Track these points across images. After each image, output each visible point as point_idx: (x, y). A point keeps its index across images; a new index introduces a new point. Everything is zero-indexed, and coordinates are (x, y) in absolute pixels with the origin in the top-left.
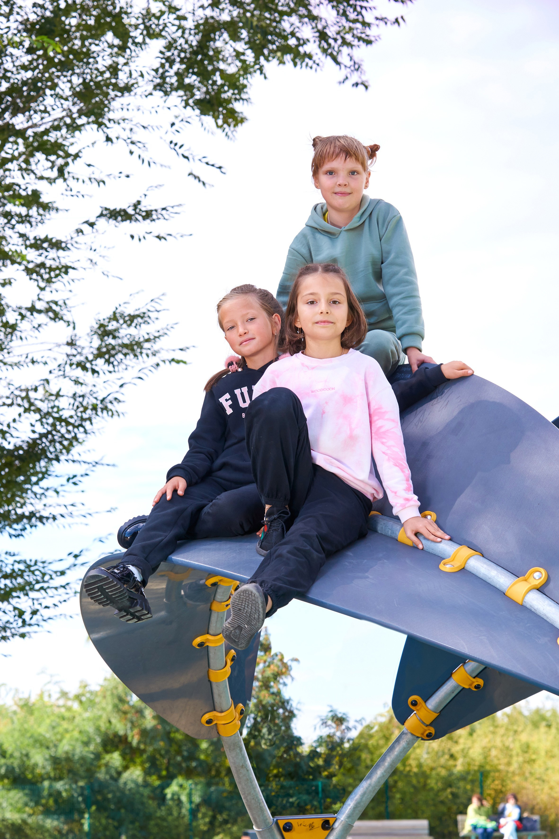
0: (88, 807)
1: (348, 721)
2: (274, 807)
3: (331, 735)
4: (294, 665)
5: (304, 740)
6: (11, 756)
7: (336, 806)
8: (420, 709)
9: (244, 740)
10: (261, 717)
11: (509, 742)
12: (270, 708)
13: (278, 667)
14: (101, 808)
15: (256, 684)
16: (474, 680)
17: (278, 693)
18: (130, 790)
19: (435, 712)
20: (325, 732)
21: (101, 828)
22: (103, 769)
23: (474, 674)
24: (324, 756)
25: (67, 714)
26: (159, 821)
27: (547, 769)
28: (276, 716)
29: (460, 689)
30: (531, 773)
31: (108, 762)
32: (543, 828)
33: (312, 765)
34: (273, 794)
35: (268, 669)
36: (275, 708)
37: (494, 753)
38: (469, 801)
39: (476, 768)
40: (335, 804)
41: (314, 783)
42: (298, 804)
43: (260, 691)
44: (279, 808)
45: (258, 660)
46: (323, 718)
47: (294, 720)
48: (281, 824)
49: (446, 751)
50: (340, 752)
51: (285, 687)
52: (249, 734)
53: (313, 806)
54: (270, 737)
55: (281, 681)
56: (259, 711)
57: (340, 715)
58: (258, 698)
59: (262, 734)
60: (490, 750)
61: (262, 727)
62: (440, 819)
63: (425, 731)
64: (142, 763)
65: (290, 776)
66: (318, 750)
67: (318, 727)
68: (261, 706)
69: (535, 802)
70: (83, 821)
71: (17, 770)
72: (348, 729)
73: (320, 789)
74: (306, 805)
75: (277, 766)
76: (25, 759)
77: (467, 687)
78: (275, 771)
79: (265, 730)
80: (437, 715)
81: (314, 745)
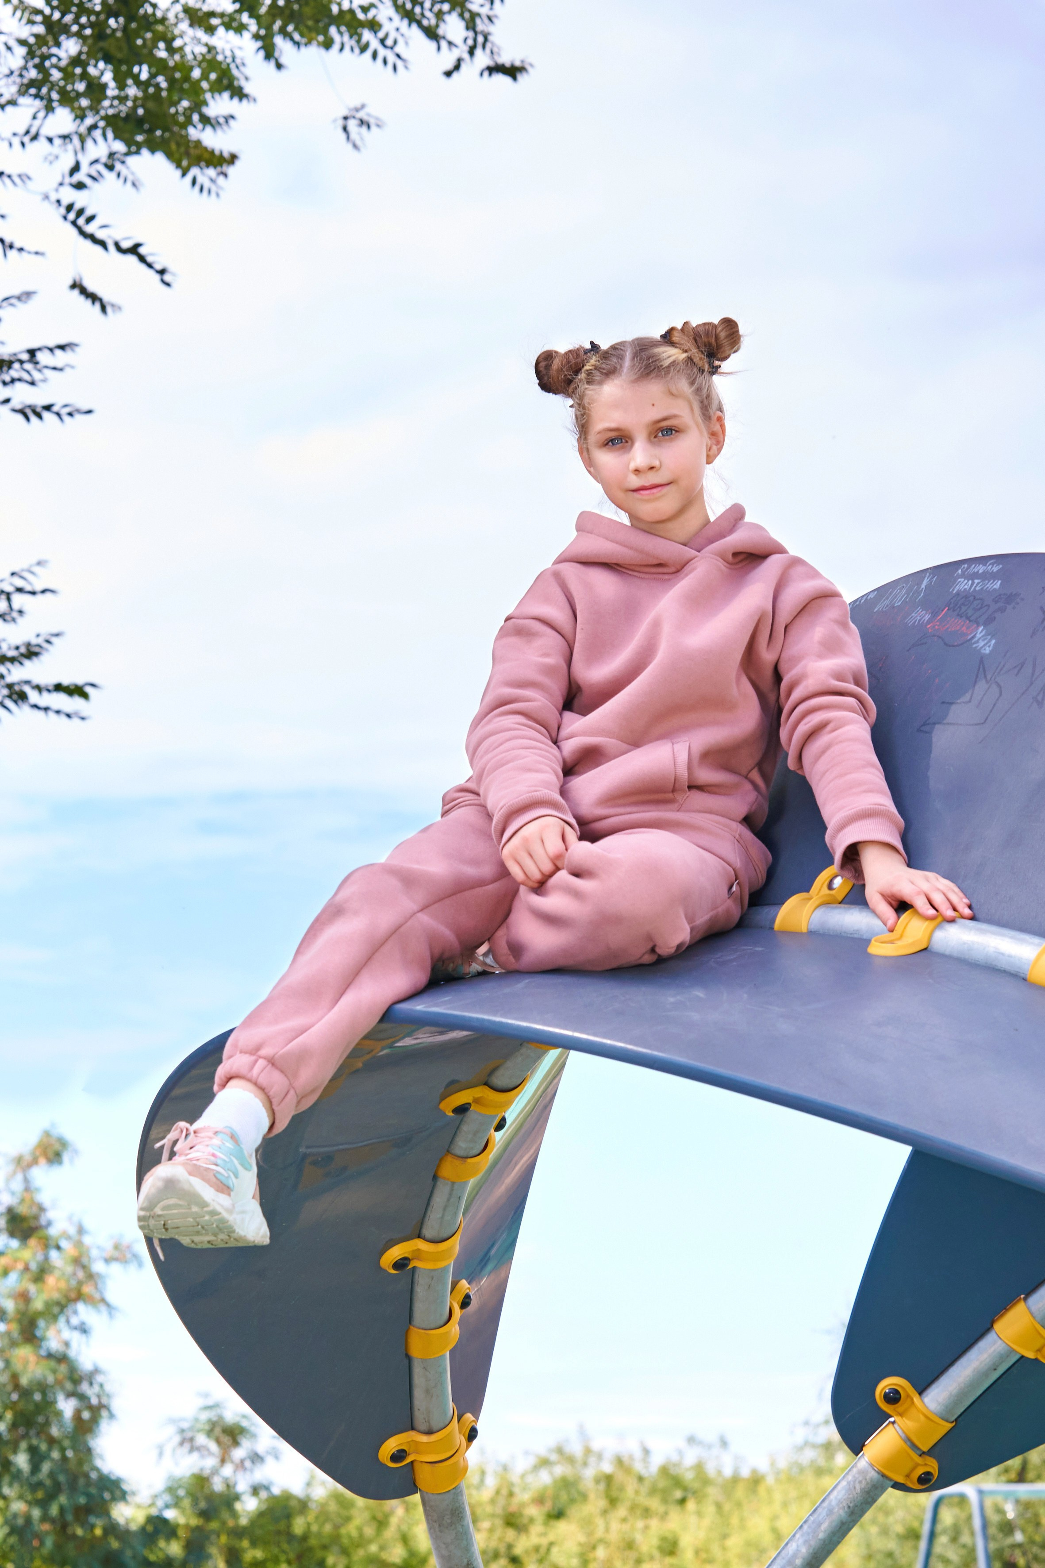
3: (205, 1474)
4: (108, 1273)
5: (129, 1486)
8: (906, 1410)
12: (36, 1395)
13: (69, 1280)
17: (64, 1356)
19: (947, 1421)
20: (188, 1466)
24: (183, 1533)
28: (54, 1418)
29: (1014, 1359)
33: (151, 1557)
36: (51, 1396)
46: (185, 1425)
49: (502, 1549)
50: (230, 1523)
51: (83, 1338)
54: (35, 1477)
55: (74, 1320)
56: (11, 1406)
57: (231, 1420)
58: (7, 1366)
59: (12, 1469)
61: (17, 1449)
63: (917, 1465)
66: (170, 1515)
68: (15, 1391)
72: (255, 1458)
77: (1031, 1355)
79: (20, 1458)
80: (950, 1426)
81: (159, 1501)
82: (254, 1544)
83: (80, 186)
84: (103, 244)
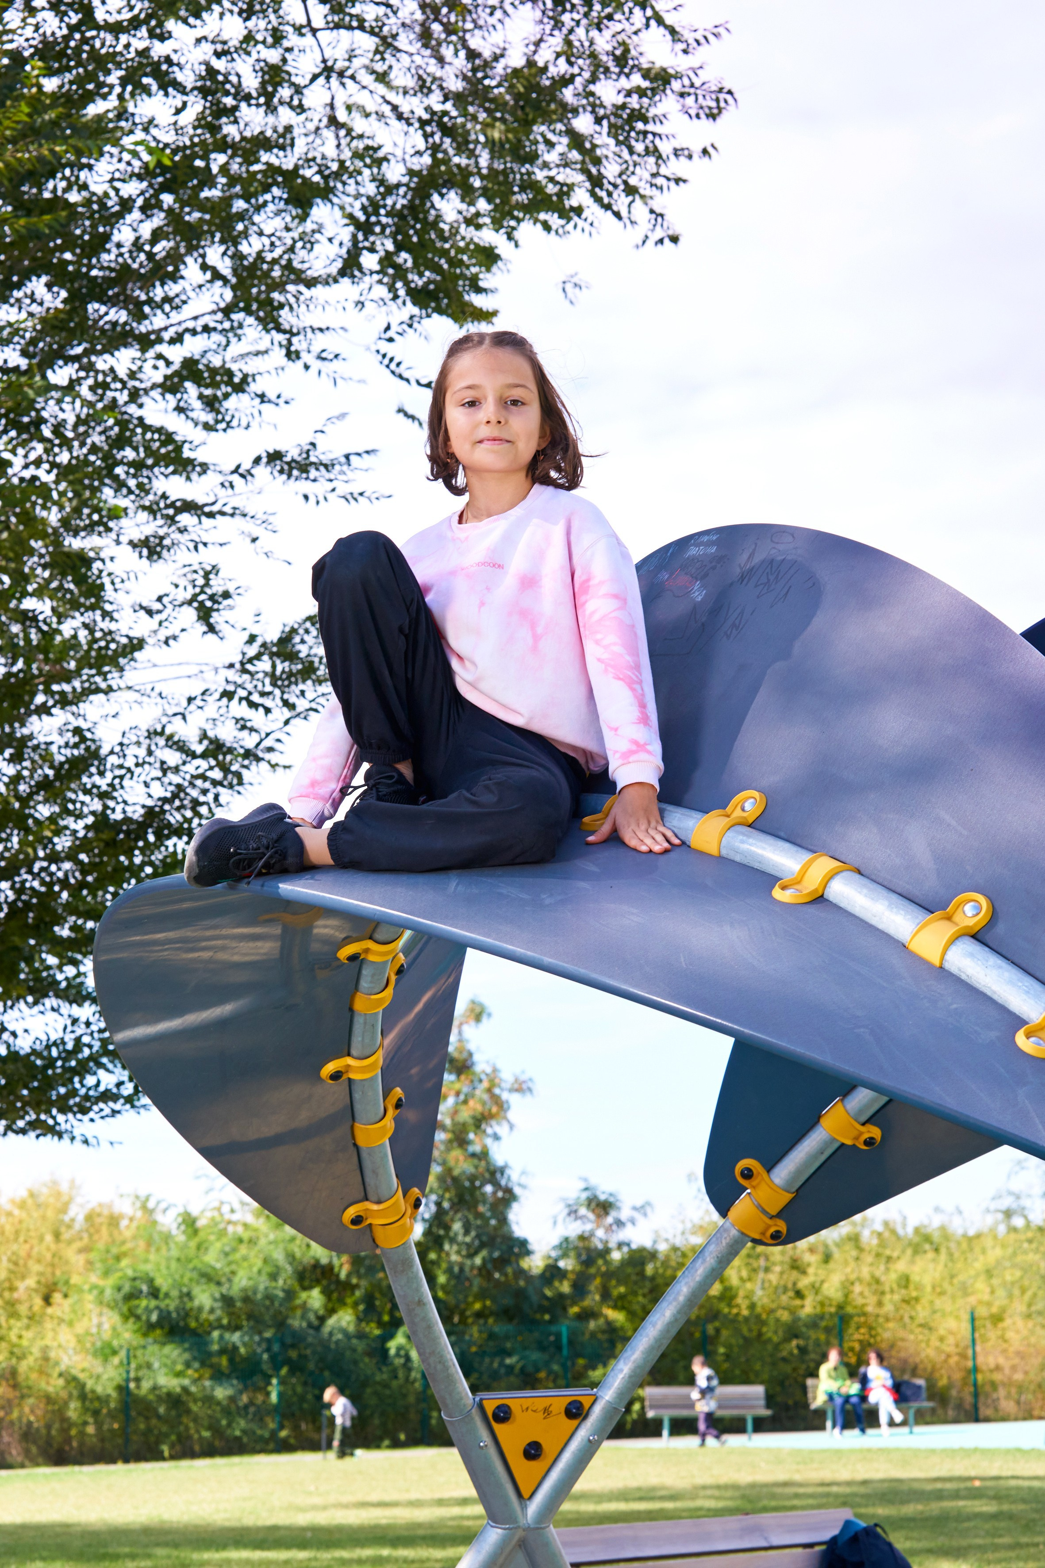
0: (277, 1368)
1: (619, 1208)
2: (475, 1376)
3: (586, 1234)
4: (514, 1100)
5: (533, 1245)
6: (167, 1295)
7: (595, 1374)
8: (758, 1184)
9: (418, 1244)
10: (450, 1200)
11: (879, 1272)
12: (467, 1184)
13: (484, 1104)
14: (296, 1368)
15: (440, 1136)
16: (862, 1129)
17: (484, 1155)
18: (337, 1342)
19: (788, 1192)
20: (574, 1229)
21: (295, 1399)
22: (299, 1313)
23: (864, 1118)
24: (571, 1276)
25: (246, 1236)
26: (379, 1388)
27: (934, 1312)
28: (480, 1198)
29: (836, 1145)
30: (912, 1318)
31: (305, 1303)
32: (930, 1398)
33: (548, 1293)
34: (474, 1349)
35: (463, 1108)
36: (477, 1183)
37: (857, 1288)
38: (824, 1358)
39: (833, 1310)
40: (594, 1368)
41: (553, 1329)
42: (522, 1369)
43: (448, 1150)
44: (485, 1378)
45: (444, 1090)
46: (571, 1202)
47: (515, 1206)
48: (490, 1407)
50: (603, 1269)
51: (496, 1143)
52: (427, 1233)
53: (550, 1372)
54: (468, 1239)
55: (489, 1131)
56: (447, 1189)
57: (602, 1197)
58: (444, 1163)
59: (452, 1234)
60: (852, 1283)
61: (452, 1220)
62: (782, 1383)
63: (769, 1227)
64: (356, 1304)
65: (507, 1314)
66: (561, 1264)
67: (560, 1219)
68: (450, 1180)
69: (917, 1360)
70: (270, 1388)
71: (174, 1315)
72: (619, 1223)
73: (565, 1340)
74: (538, 1370)
75: (482, 1295)
76: (186, 1299)
77: (848, 1142)
78: (477, 1306)
79: (457, 1226)
80: (791, 1196)
81: (554, 1254)
82: (619, 1283)
83: (391, 340)
84: (408, 380)
